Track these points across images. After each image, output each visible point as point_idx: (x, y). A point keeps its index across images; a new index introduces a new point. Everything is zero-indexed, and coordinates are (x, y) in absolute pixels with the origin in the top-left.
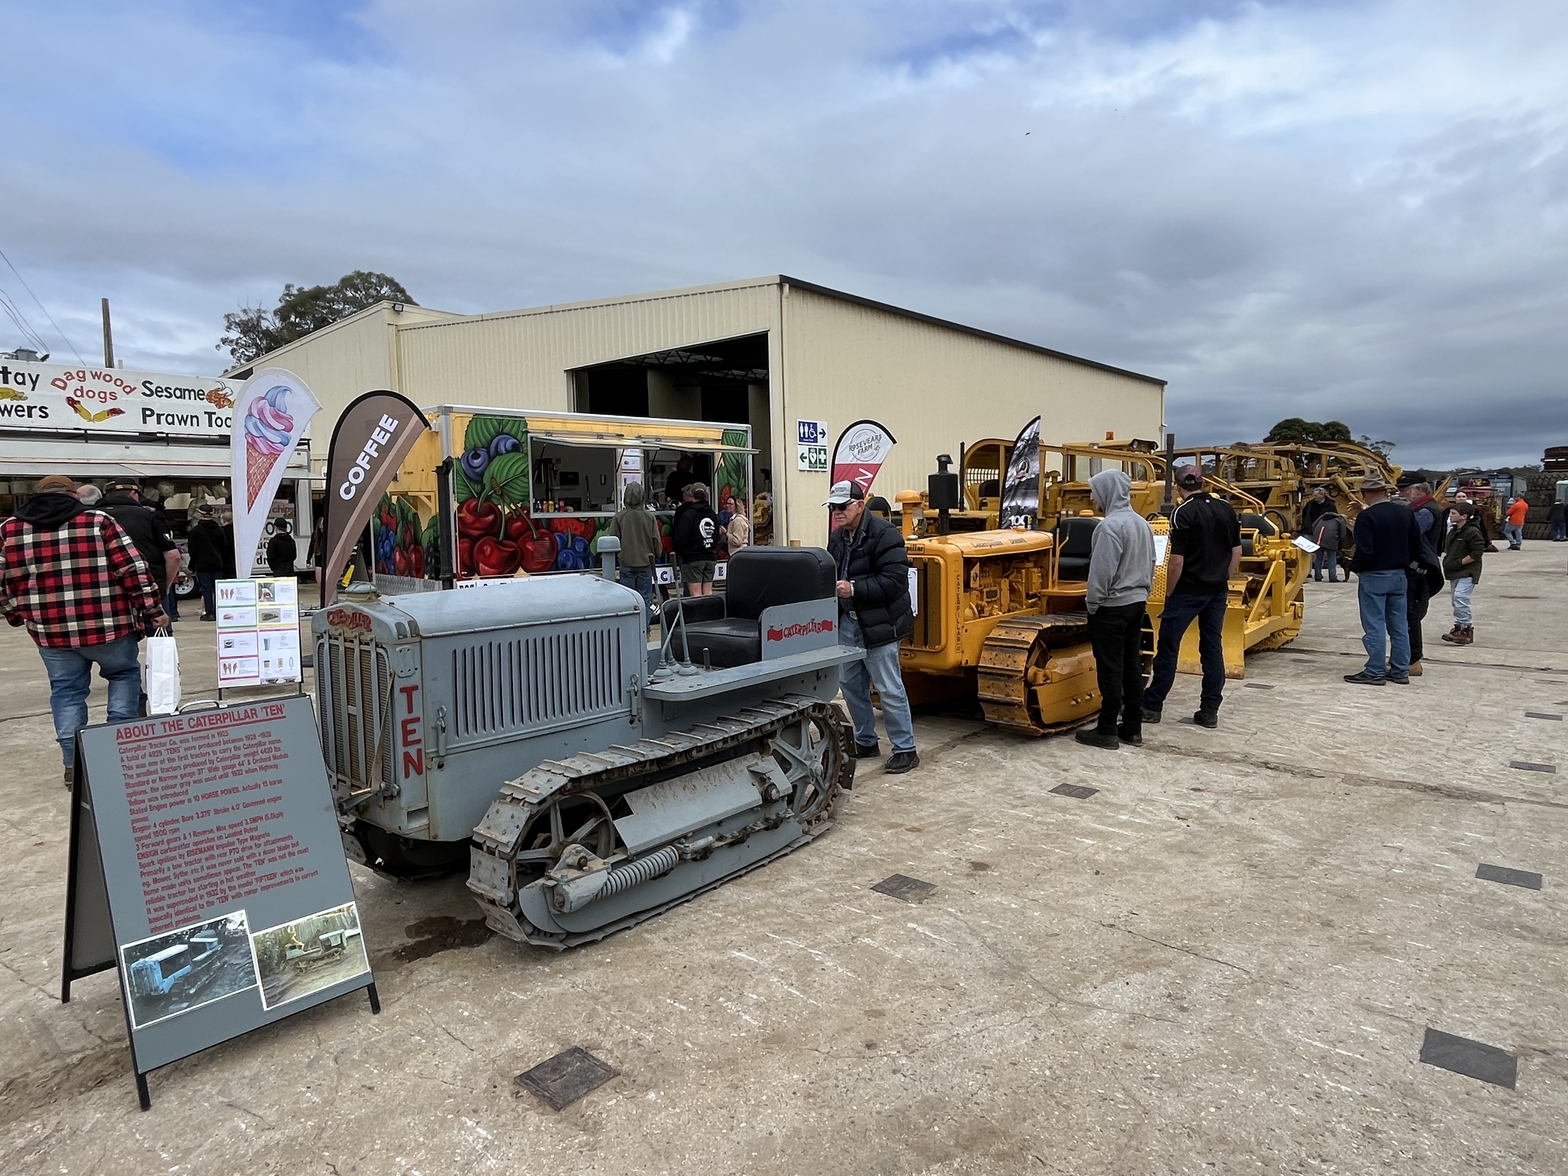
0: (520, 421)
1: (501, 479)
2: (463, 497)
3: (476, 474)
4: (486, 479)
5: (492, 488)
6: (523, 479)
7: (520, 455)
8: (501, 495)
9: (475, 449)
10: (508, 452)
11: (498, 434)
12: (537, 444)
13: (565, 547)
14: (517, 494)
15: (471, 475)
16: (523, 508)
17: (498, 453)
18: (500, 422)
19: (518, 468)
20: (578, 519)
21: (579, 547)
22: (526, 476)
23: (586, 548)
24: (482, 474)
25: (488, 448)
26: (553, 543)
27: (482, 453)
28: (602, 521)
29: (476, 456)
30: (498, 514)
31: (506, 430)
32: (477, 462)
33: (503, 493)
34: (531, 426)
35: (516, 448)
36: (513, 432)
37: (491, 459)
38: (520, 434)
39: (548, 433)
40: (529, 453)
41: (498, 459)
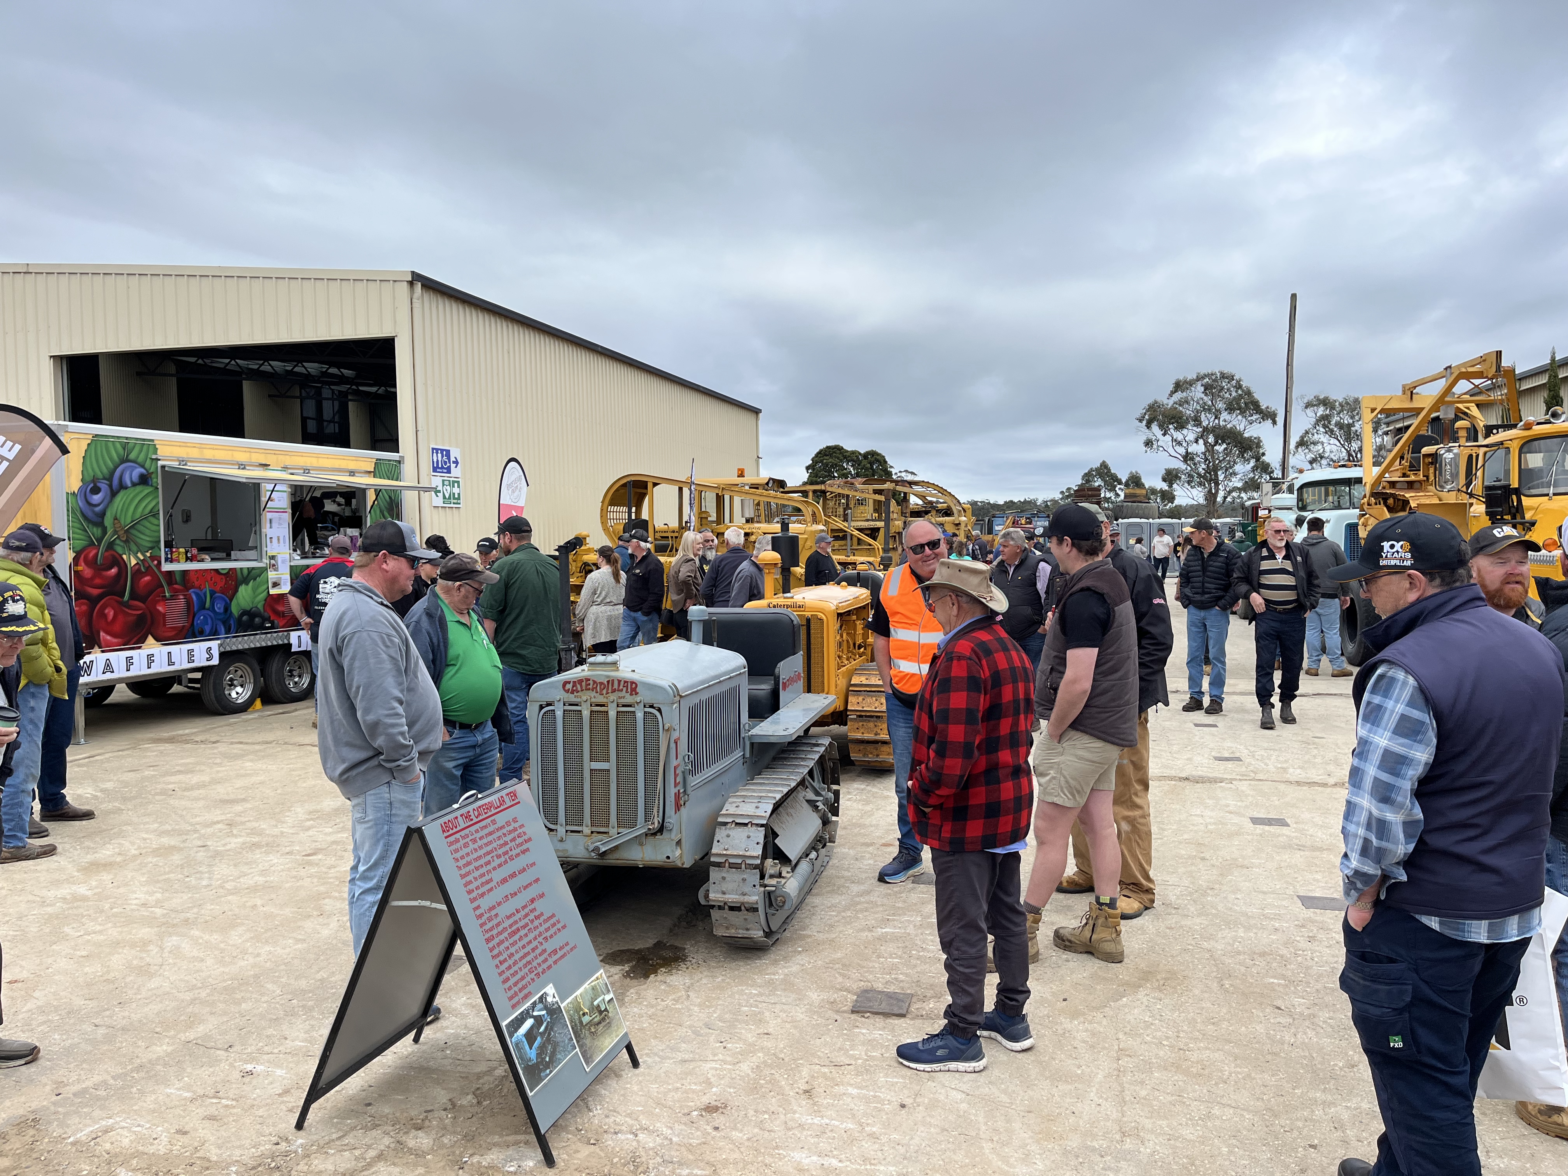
0: (148, 445)
1: (127, 520)
2: (80, 544)
3: (96, 514)
4: (108, 521)
5: (115, 532)
6: (152, 519)
7: (148, 490)
8: (127, 542)
9: (94, 480)
10: (134, 485)
11: (123, 461)
12: (169, 475)
13: (202, 607)
14: (145, 540)
15: (90, 514)
16: (152, 558)
17: (122, 487)
18: (125, 446)
19: (148, 505)
20: (216, 571)
21: (219, 607)
22: (156, 515)
23: (227, 608)
24: (103, 514)
25: (110, 478)
26: (189, 603)
27: (104, 486)
28: (245, 572)
29: (96, 490)
30: (122, 566)
31: (132, 456)
32: (96, 498)
33: (128, 536)
34: (162, 451)
35: (144, 480)
36: (140, 460)
37: (114, 494)
38: (148, 461)
39: (182, 461)
40: (160, 487)
41: (122, 493)
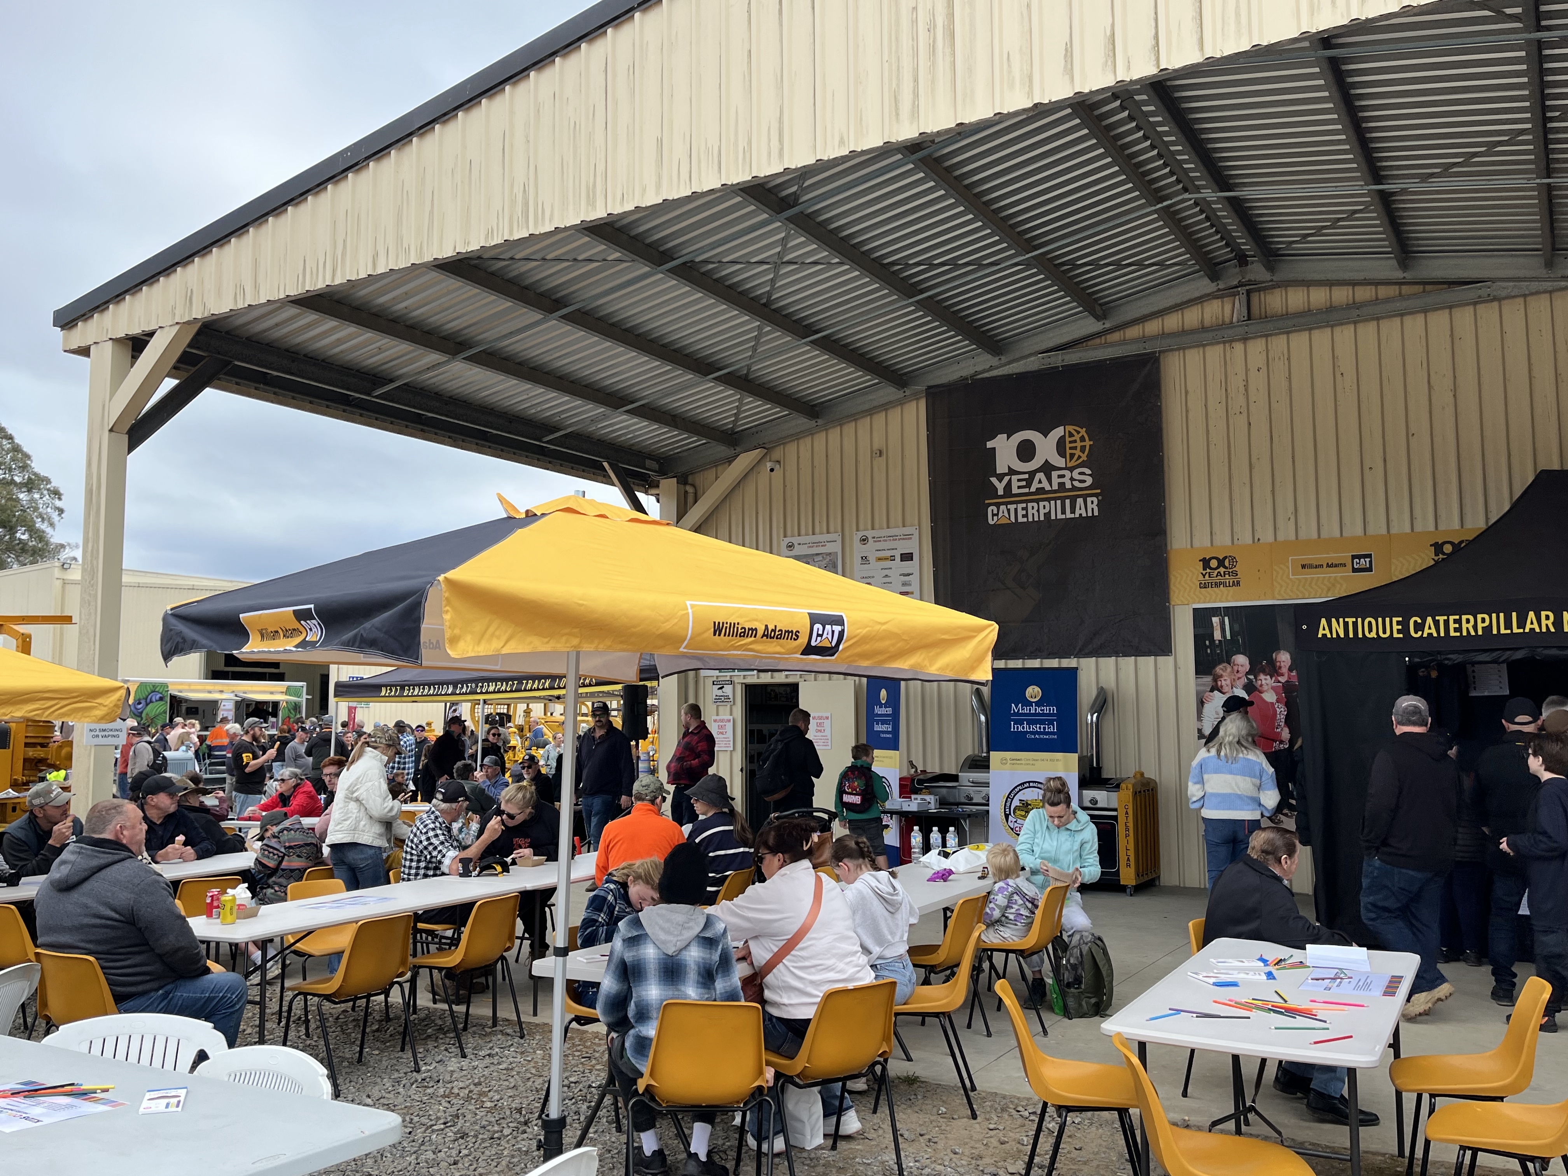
0: (165, 685)
1: (152, 715)
3: (139, 713)
4: (144, 715)
9: (139, 700)
10: (157, 701)
11: (153, 692)
12: (173, 697)
15: (136, 713)
17: (151, 702)
18: (154, 686)
19: (161, 709)
22: (166, 713)
24: (142, 712)
25: (146, 699)
27: (143, 702)
29: (139, 703)
31: (157, 690)
32: (140, 706)
34: (171, 689)
35: (161, 699)
36: (160, 691)
37: (147, 705)
38: (165, 692)
39: (180, 692)
40: (168, 701)
41: (151, 705)
